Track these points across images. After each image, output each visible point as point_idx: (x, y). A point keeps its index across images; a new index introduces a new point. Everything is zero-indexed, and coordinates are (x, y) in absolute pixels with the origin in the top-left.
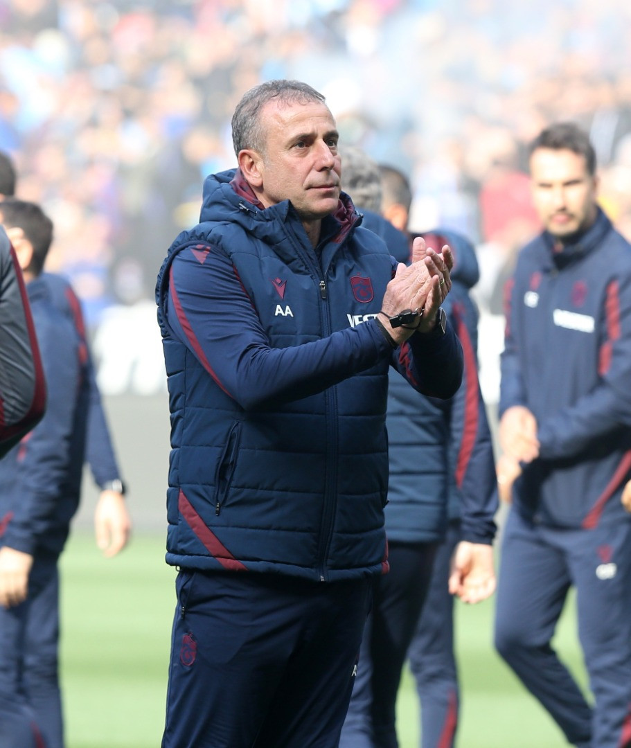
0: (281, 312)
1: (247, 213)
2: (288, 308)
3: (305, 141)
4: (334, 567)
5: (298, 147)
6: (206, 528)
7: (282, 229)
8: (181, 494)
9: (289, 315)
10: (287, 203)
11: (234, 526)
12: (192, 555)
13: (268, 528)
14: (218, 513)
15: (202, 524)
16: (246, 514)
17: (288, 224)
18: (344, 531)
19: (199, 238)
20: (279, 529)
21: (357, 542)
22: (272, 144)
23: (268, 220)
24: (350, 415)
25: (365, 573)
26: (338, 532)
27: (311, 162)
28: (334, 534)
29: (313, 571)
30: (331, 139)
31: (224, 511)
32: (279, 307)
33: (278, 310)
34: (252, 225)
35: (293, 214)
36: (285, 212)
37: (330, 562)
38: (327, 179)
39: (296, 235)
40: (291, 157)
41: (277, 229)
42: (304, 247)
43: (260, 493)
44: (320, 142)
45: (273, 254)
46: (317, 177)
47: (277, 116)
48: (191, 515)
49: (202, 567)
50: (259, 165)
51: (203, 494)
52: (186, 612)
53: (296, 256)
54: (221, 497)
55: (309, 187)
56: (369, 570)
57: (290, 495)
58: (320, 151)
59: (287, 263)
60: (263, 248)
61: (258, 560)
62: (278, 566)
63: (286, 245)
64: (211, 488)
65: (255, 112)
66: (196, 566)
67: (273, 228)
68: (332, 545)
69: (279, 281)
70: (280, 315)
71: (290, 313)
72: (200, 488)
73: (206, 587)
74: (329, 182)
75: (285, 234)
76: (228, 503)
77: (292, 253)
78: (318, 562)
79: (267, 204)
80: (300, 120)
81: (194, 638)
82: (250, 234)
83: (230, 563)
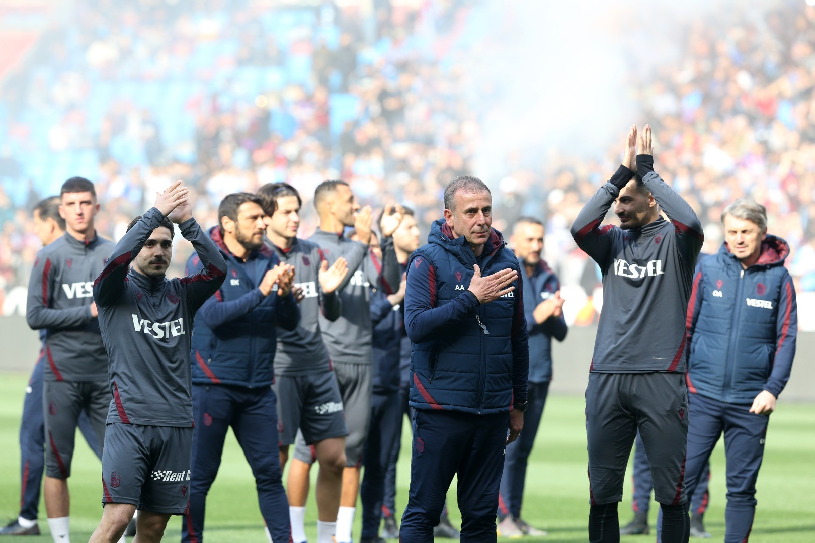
0: (458, 288)
1: (445, 241)
2: (462, 286)
3: (473, 211)
4: (485, 408)
5: (469, 213)
6: (425, 391)
7: (461, 249)
8: (415, 374)
9: (462, 289)
10: (463, 237)
11: (437, 389)
12: (418, 402)
13: (454, 390)
14: (430, 383)
15: (423, 388)
16: (443, 383)
17: (464, 247)
18: (489, 391)
19: (421, 253)
20: (458, 390)
21: (496, 396)
22: (458, 210)
23: (454, 245)
24: (498, 337)
25: (500, 410)
26: (487, 391)
27: (475, 221)
28: (485, 392)
29: (475, 409)
30: (486, 210)
31: (433, 382)
32: (457, 286)
33: (457, 287)
34: (448, 247)
35: (466, 243)
36: (462, 241)
37: (483, 405)
38: (482, 230)
39: (468, 252)
40: (466, 217)
41: (459, 249)
42: (472, 258)
43: (449, 373)
44: (480, 212)
45: (457, 260)
46: (476, 228)
47: (461, 197)
48: (419, 384)
49: (423, 408)
50: (452, 217)
51: (424, 374)
52: (418, 427)
53: (468, 262)
54: (431, 376)
55: (473, 233)
56: (502, 409)
57: (463, 374)
58: (479, 216)
59: (464, 265)
60: (452, 258)
61: (449, 405)
62: (458, 408)
63: (463, 257)
64: (427, 371)
65: (453, 192)
66: (420, 407)
67: (457, 249)
68: (484, 398)
69: (458, 273)
70: (458, 290)
71: (463, 288)
72: (422, 371)
73: (425, 417)
74: (483, 231)
75: (462, 252)
76: (434, 378)
77: (466, 261)
78: (477, 405)
79: (456, 237)
80: (472, 201)
81: (422, 440)
82: (446, 250)
83: (436, 406)
